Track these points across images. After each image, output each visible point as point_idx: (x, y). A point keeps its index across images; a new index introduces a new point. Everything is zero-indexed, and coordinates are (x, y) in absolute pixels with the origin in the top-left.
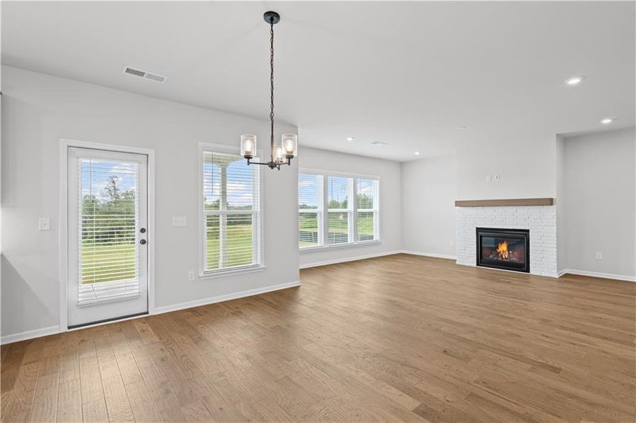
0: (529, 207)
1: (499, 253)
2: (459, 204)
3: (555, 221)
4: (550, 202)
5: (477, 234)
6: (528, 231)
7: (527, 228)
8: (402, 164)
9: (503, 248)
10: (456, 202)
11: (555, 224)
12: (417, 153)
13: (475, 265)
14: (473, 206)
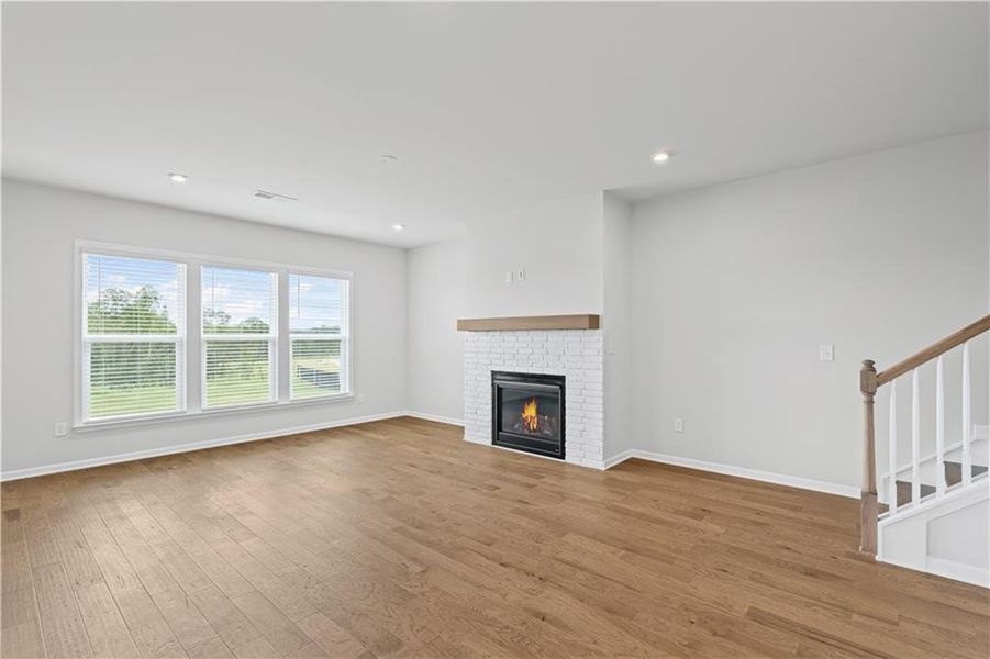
0: (564, 332)
1: (525, 420)
2: (464, 325)
3: (601, 359)
4: (594, 322)
5: (493, 385)
6: (562, 379)
7: (561, 374)
8: (406, 252)
9: (531, 411)
10: (459, 321)
11: (601, 367)
12: (398, 227)
13: (488, 442)
14: (488, 331)
